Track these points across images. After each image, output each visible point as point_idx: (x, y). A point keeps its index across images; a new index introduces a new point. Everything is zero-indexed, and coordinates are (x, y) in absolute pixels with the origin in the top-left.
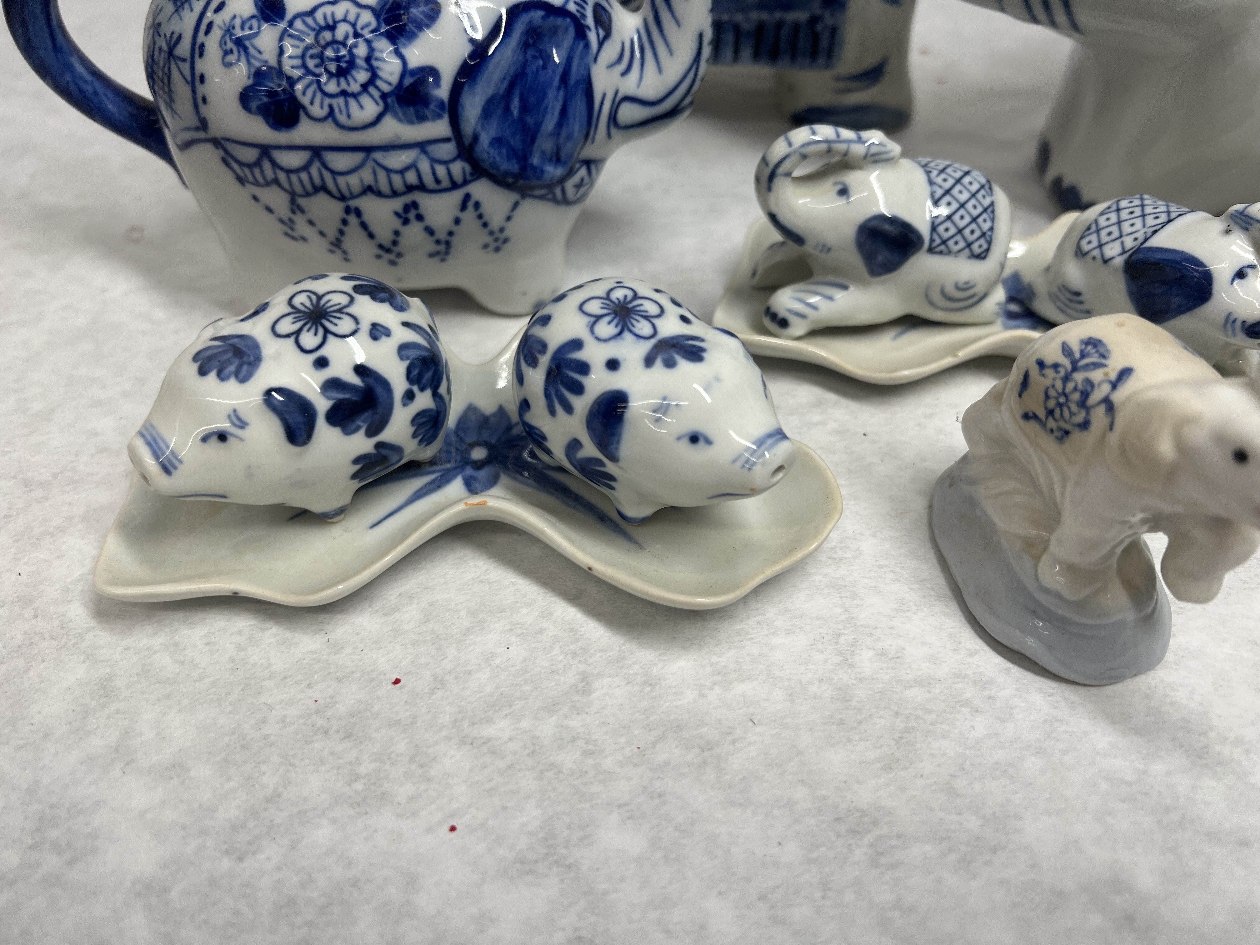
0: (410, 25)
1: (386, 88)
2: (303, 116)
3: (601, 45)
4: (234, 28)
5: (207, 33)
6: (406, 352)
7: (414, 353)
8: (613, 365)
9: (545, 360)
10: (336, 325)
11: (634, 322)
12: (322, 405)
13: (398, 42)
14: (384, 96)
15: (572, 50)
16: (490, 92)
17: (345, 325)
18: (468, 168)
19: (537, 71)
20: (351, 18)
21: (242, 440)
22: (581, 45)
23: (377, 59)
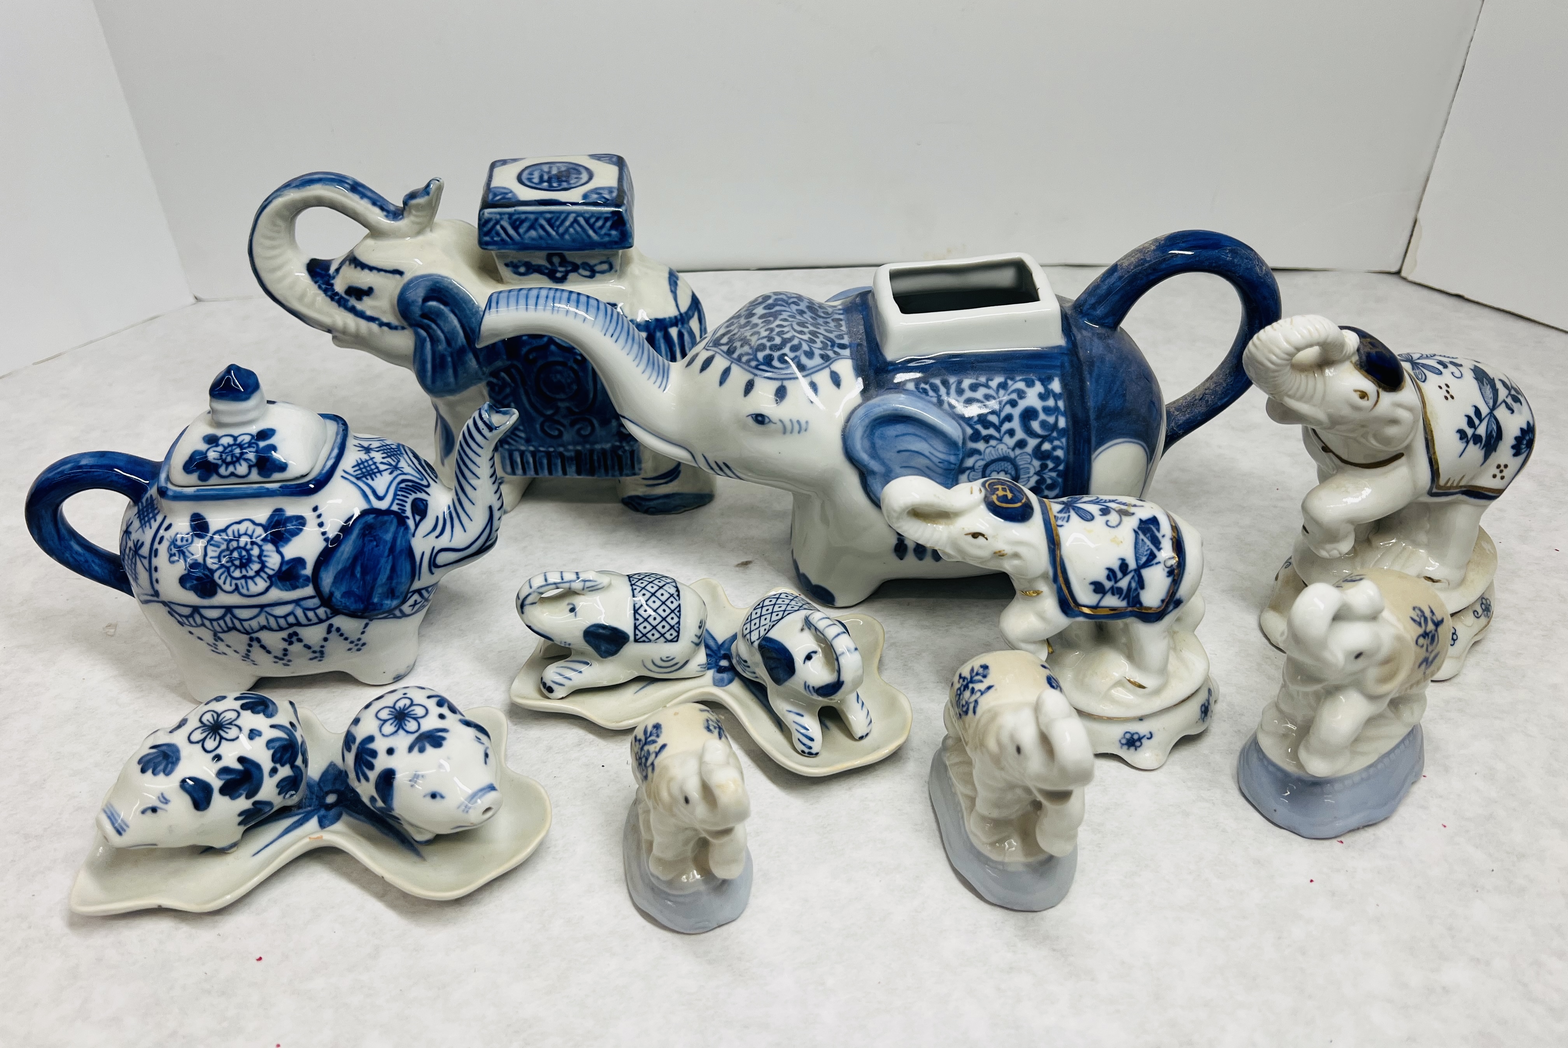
0: (286, 534)
1: (271, 572)
2: (219, 591)
3: (417, 526)
4: (176, 541)
5: (160, 543)
6: (271, 745)
7: (277, 744)
8: (390, 751)
9: (354, 748)
10: (227, 733)
11: (406, 722)
12: (216, 784)
13: (279, 544)
14: (270, 577)
15: (396, 533)
16: (340, 567)
17: (232, 732)
18: (329, 611)
19: (373, 549)
20: (249, 532)
21: (166, 811)
22: (402, 529)
23: (265, 556)
